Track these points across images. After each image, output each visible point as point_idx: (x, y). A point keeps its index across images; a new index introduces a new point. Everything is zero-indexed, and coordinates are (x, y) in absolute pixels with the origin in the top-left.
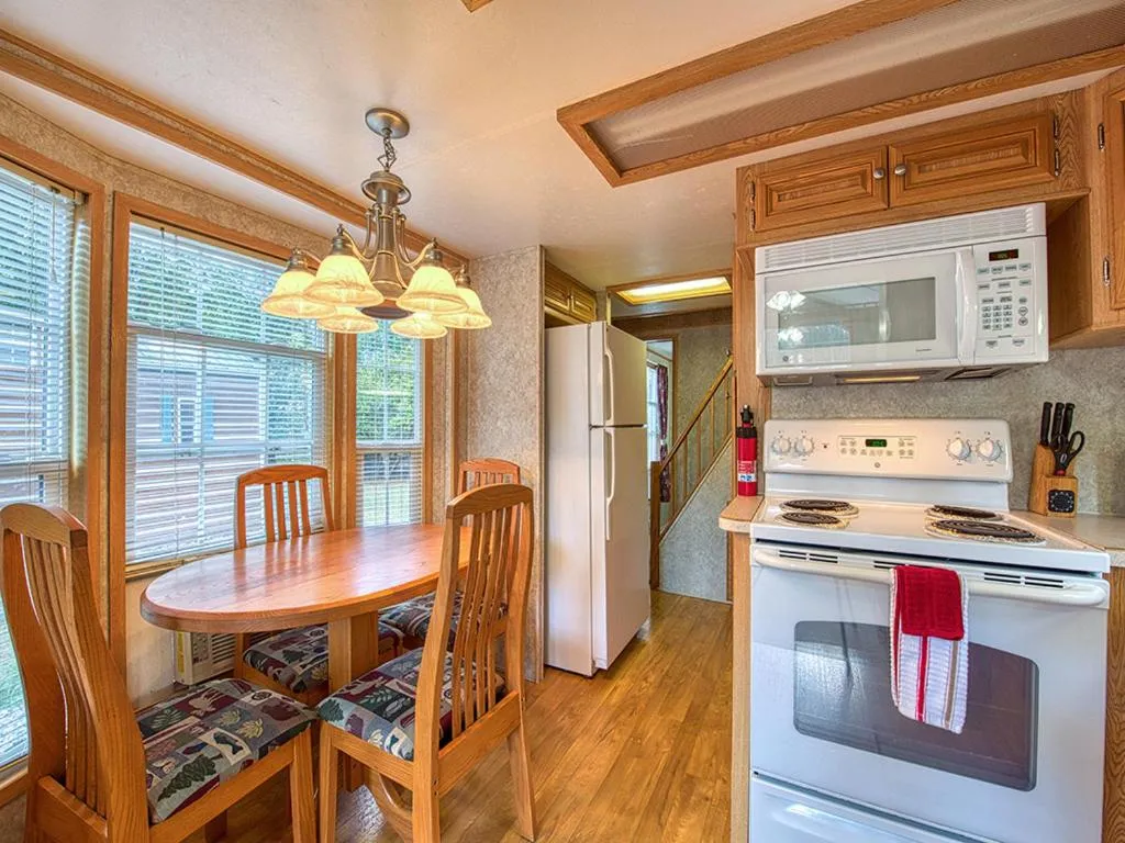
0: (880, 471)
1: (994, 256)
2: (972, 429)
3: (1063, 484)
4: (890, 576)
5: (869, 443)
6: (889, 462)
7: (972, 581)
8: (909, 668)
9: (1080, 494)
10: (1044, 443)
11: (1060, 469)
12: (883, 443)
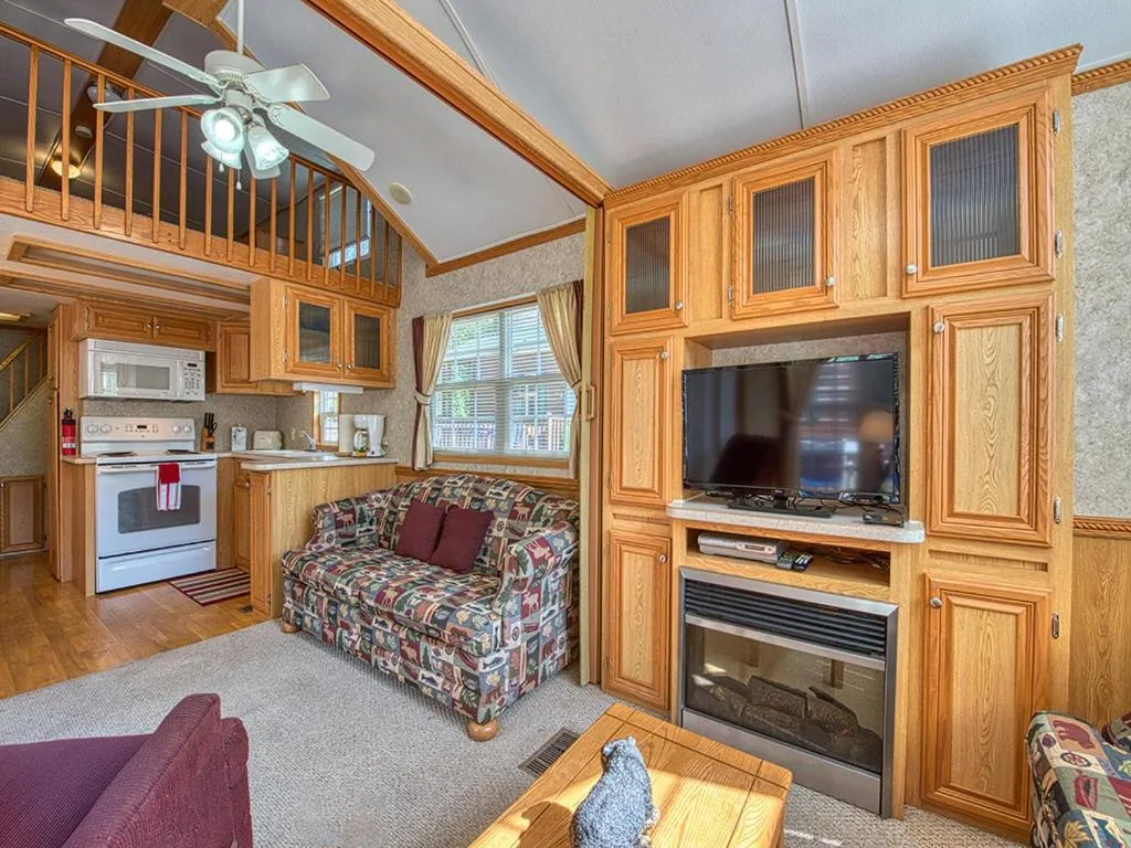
0: (145, 439)
1: (189, 365)
2: (181, 421)
3: (211, 440)
4: (157, 468)
5: (139, 427)
6: (147, 435)
7: (182, 466)
8: (164, 494)
9: (217, 443)
10: (205, 426)
11: (210, 435)
12: (145, 427)
